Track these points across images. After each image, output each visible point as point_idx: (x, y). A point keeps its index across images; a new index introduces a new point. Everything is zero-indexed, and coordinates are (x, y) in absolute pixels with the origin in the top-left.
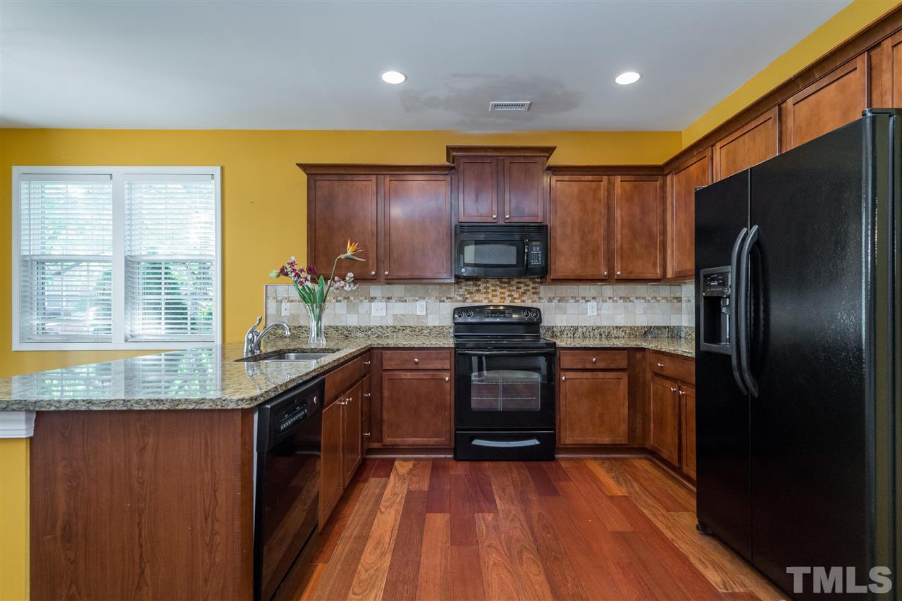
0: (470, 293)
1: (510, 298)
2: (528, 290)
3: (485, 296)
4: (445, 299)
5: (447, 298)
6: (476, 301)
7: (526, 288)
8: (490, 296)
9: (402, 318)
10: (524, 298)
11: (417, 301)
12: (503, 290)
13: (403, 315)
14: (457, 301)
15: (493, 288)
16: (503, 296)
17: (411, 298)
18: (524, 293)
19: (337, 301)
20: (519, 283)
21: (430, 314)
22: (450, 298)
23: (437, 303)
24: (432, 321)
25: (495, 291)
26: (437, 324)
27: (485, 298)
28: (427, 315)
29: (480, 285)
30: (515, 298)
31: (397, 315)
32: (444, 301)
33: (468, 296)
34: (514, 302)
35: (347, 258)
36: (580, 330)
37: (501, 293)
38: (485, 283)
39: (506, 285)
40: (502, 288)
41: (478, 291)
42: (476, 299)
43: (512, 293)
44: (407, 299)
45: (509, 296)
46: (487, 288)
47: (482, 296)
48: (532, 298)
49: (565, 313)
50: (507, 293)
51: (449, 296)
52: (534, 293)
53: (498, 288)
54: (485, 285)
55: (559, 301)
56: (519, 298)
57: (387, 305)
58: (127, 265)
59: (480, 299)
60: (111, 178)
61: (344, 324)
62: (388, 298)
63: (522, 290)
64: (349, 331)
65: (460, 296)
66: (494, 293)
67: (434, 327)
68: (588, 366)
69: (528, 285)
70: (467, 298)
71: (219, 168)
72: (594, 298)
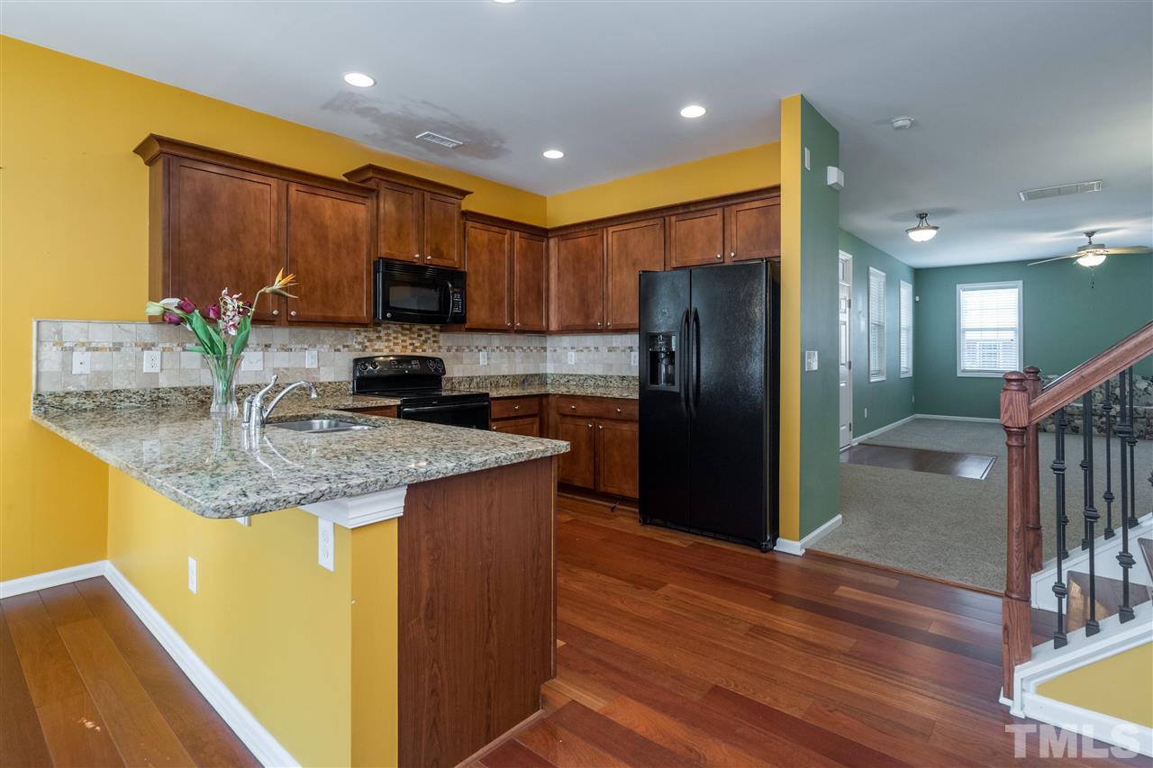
0: (370, 340)
1: (411, 347)
2: (429, 338)
3: (386, 344)
4: (341, 347)
5: (344, 347)
6: (376, 350)
7: (427, 336)
8: (391, 344)
9: (286, 372)
10: (424, 347)
11: (306, 349)
12: (405, 338)
13: (287, 369)
14: (355, 350)
15: (395, 335)
16: (404, 344)
17: (299, 346)
18: (425, 341)
19: (184, 350)
20: (420, 330)
21: (322, 366)
22: (347, 346)
23: (332, 353)
24: (326, 376)
25: (396, 338)
26: (331, 379)
27: (386, 347)
28: (319, 368)
29: (380, 331)
30: (417, 347)
31: (278, 369)
32: (339, 350)
33: (367, 344)
34: (415, 351)
35: (274, 293)
36: (475, 380)
37: (402, 341)
38: (385, 328)
39: (408, 332)
40: (403, 335)
41: (379, 338)
42: (376, 347)
43: (414, 341)
44: (292, 347)
45: (410, 344)
46: (388, 335)
47: (383, 344)
48: (432, 348)
49: (462, 363)
50: (409, 341)
51: (346, 344)
52: (434, 342)
53: (400, 335)
54: (386, 332)
55: (457, 350)
56: (420, 347)
57: (264, 356)
59: (382, 347)
61: (197, 385)
62: (266, 346)
63: (423, 338)
64: (207, 394)
65: (360, 343)
66: (396, 341)
67: (329, 383)
68: (512, 415)
69: (429, 333)
70: (366, 347)
72: (485, 348)
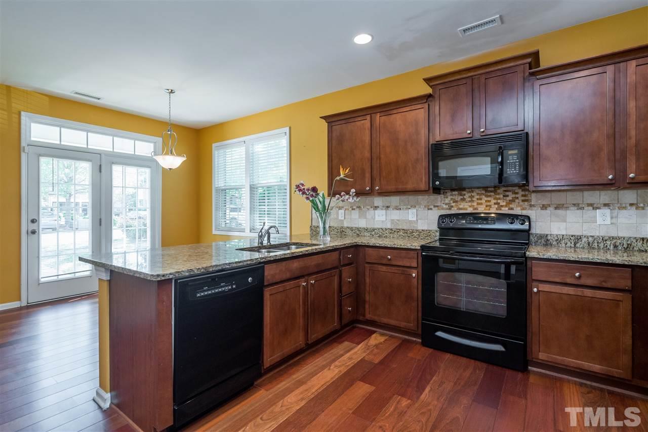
0: (455, 202)
1: (496, 206)
2: (517, 198)
3: (470, 204)
4: (432, 207)
5: (435, 206)
6: (461, 209)
7: (514, 196)
8: (475, 204)
9: (398, 222)
10: (511, 206)
11: (409, 209)
12: (489, 199)
13: (398, 220)
14: (443, 209)
15: (478, 197)
16: (488, 204)
17: (405, 207)
18: (513, 201)
19: (353, 209)
20: (505, 191)
21: (419, 219)
22: (437, 206)
23: (426, 211)
24: (422, 226)
25: (481, 199)
26: (425, 228)
27: (470, 206)
28: (417, 220)
29: (465, 195)
30: (502, 206)
31: (394, 220)
32: (431, 209)
33: (453, 204)
34: (501, 210)
35: (342, 179)
36: (584, 240)
37: (486, 201)
38: (470, 192)
39: (492, 194)
40: (487, 196)
41: (464, 200)
42: (461, 207)
43: (499, 201)
44: (401, 207)
45: (495, 204)
46: (472, 197)
47: (467, 204)
48: (521, 206)
49: (565, 221)
50: (493, 201)
51: (436, 205)
52: (523, 201)
53: (484, 197)
54: (470, 194)
55: (556, 208)
56: (506, 206)
57: (386, 212)
58: (251, 190)
59: (465, 207)
60: (245, 143)
61: (357, 226)
62: (387, 207)
63: (510, 198)
64: (360, 231)
65: (446, 204)
66: (480, 201)
67: (422, 230)
68: (569, 281)
69: (517, 193)
70: (452, 207)
71: (288, 128)
72: (606, 205)
